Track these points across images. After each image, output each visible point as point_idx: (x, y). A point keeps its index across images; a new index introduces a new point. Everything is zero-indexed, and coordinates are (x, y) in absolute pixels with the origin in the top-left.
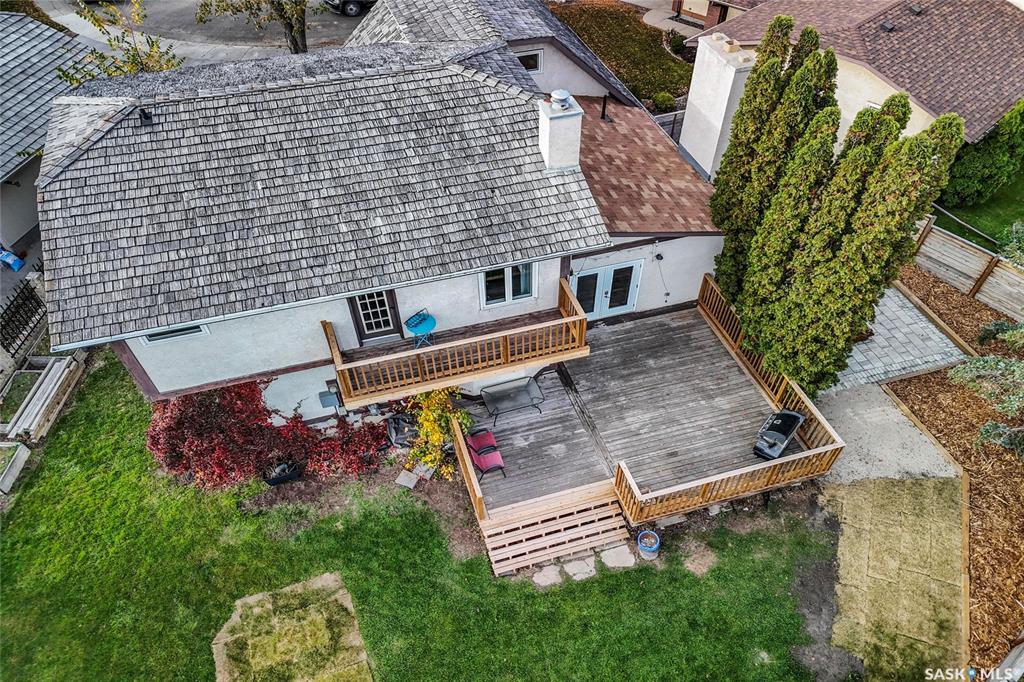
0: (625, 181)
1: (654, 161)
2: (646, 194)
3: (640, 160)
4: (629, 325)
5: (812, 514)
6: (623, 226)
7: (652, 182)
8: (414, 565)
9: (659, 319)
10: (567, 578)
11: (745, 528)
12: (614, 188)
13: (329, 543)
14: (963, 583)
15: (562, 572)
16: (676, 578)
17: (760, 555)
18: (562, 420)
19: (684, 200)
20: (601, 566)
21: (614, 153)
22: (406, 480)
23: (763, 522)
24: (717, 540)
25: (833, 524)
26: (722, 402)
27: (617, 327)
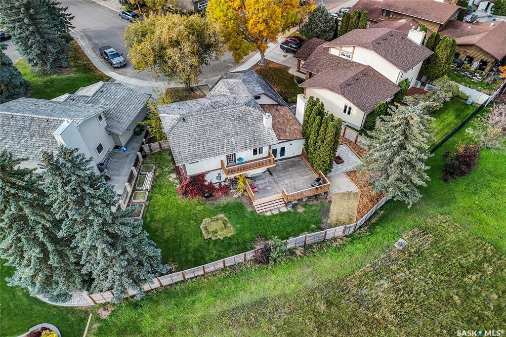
0: (282, 127)
1: (289, 121)
2: (287, 130)
3: (286, 121)
4: (285, 161)
5: (326, 200)
6: (282, 138)
7: (289, 127)
8: (240, 212)
9: (292, 159)
10: (273, 214)
11: (311, 203)
12: (280, 129)
13: (221, 209)
14: (356, 212)
15: (271, 213)
16: (296, 213)
17: (314, 208)
18: (270, 182)
19: (296, 131)
20: (280, 212)
21: (280, 120)
22: (235, 196)
23: (315, 202)
24: (305, 206)
25: (330, 202)
26: (306, 177)
27: (282, 161)
